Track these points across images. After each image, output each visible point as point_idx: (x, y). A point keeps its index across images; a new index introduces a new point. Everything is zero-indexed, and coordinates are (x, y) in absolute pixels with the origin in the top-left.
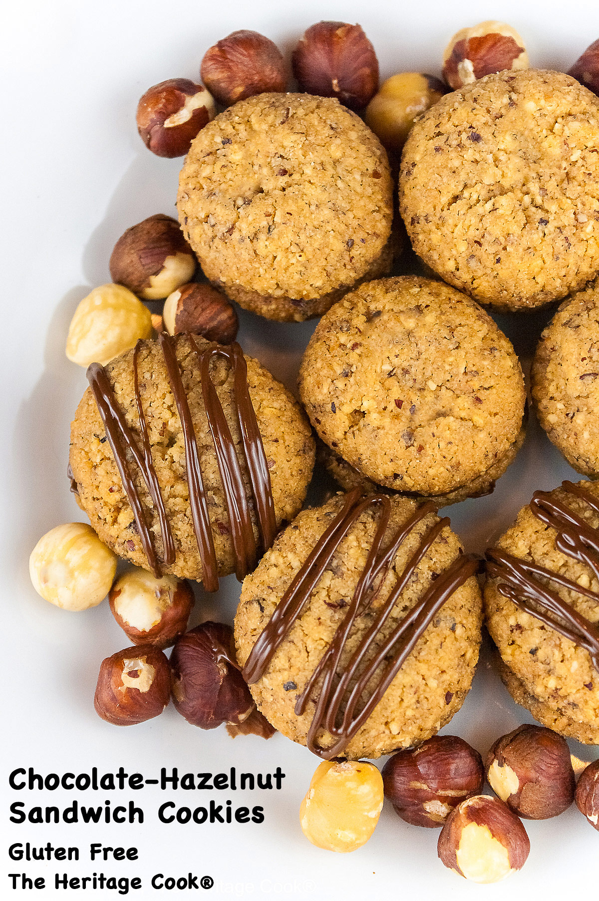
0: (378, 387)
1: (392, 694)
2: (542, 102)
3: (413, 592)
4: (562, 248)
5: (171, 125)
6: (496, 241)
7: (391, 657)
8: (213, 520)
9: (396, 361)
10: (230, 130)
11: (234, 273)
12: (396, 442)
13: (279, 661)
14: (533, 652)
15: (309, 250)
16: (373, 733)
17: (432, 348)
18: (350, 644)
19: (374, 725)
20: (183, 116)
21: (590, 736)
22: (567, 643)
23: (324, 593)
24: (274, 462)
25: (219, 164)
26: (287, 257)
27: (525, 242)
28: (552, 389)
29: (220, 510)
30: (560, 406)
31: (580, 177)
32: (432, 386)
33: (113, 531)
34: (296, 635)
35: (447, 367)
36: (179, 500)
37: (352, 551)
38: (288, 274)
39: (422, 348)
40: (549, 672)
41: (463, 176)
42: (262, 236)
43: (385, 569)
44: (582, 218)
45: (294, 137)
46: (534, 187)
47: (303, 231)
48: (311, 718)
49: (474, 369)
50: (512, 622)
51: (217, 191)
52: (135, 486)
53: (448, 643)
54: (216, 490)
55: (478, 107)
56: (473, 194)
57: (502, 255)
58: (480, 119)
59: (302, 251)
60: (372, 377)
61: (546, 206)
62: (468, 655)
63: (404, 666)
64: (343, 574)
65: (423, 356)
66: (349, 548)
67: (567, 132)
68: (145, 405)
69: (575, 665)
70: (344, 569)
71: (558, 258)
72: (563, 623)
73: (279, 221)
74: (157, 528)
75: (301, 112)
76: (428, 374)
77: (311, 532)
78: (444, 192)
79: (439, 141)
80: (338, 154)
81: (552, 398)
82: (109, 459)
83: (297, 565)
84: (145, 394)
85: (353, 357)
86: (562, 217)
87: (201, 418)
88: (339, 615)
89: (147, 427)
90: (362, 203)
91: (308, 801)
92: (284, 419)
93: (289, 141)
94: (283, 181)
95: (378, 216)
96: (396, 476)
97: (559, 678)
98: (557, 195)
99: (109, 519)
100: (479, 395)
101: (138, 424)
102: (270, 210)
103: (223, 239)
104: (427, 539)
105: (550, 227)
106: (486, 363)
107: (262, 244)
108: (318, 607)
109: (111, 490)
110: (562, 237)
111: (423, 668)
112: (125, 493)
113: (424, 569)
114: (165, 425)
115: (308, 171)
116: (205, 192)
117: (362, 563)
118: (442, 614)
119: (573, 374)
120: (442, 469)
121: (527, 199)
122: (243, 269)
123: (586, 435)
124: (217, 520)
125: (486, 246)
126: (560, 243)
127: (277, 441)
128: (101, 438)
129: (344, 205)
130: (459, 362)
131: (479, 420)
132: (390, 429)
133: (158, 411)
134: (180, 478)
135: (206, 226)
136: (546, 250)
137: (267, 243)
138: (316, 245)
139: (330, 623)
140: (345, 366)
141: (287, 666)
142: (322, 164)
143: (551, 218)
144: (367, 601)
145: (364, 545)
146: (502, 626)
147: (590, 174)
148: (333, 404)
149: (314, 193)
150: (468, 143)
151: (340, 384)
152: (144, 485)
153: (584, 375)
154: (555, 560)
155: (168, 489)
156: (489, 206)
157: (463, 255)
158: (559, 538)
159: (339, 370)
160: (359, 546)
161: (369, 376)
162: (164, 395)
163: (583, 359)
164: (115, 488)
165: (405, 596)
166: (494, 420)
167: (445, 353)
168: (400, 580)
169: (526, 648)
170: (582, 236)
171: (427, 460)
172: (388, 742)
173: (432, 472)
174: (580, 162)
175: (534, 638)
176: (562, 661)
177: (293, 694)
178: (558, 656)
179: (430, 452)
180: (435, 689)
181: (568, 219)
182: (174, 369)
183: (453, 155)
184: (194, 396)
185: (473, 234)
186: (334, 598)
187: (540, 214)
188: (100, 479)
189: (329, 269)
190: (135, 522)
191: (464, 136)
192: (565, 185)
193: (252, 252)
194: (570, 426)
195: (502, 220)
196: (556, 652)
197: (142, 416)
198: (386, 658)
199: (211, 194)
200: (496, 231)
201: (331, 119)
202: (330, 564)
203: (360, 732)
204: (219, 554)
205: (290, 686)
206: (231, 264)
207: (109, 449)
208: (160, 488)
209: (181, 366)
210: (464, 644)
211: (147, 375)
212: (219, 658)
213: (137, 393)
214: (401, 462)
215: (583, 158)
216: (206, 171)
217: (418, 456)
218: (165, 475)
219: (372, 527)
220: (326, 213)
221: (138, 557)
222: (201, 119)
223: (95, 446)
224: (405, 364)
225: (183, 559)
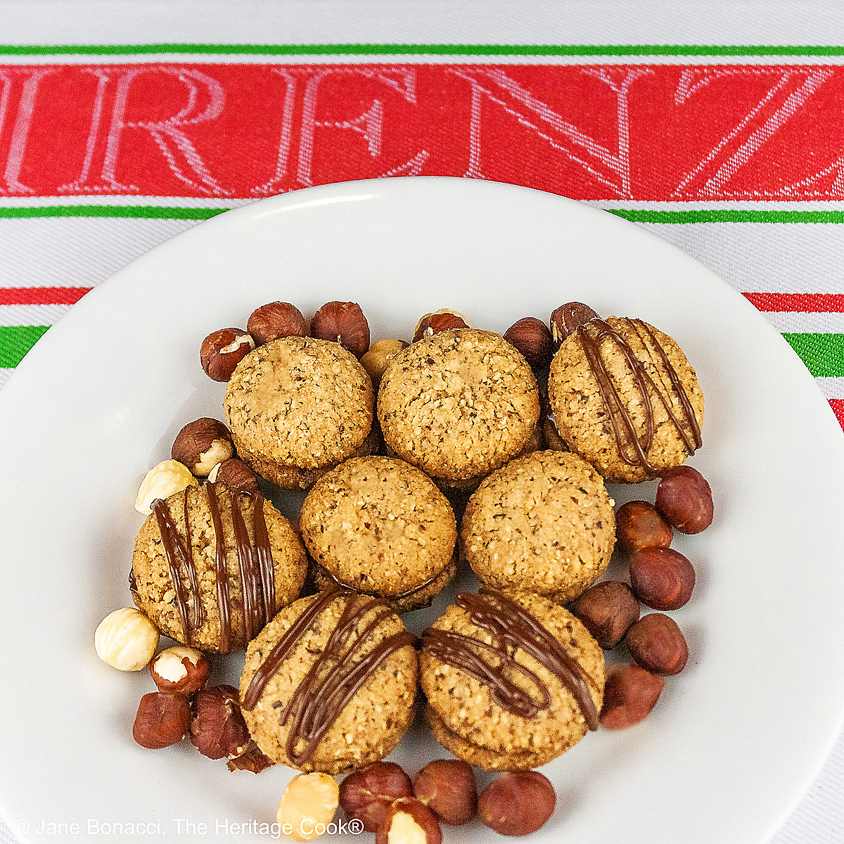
0: (354, 514)
1: (349, 712)
2: (477, 343)
3: (368, 646)
4: (485, 433)
5: (225, 352)
6: (441, 426)
7: (349, 686)
8: (231, 597)
9: (367, 499)
10: (265, 353)
11: (259, 446)
12: (364, 551)
13: (271, 687)
14: (451, 692)
15: (313, 429)
16: (334, 741)
17: (393, 492)
18: (322, 675)
19: (334, 735)
20: (234, 347)
21: (489, 761)
22: (475, 683)
23: (306, 645)
24: (278, 564)
25: (256, 373)
26: (297, 433)
27: (460, 428)
28: (474, 528)
29: (237, 591)
30: (479, 538)
31: (500, 390)
32: (391, 517)
33: (159, 607)
34: (283, 670)
35: (403, 505)
36: (208, 583)
37: (327, 619)
38: (297, 445)
39: (386, 493)
40: (461, 706)
41: (421, 385)
42: (282, 417)
43: (351, 630)
44: (499, 415)
45: (308, 358)
46: (468, 395)
47: (309, 415)
48: (289, 728)
49: (421, 508)
50: (437, 672)
51: (253, 389)
52: (179, 572)
53: (392, 682)
54: (236, 578)
55: (433, 344)
56: (426, 396)
57: (444, 436)
58: (435, 351)
59: (308, 429)
60: (350, 508)
61: (476, 407)
62: (406, 697)
63: (359, 692)
64: (320, 632)
65: (386, 498)
66: (326, 616)
67: (492, 362)
68: (190, 520)
69: (479, 698)
70: (321, 629)
71: (482, 440)
72: (473, 668)
73: (294, 408)
74: (191, 602)
75: (314, 345)
76: (389, 510)
77: (300, 607)
78: (408, 395)
79: (407, 365)
80: (338, 371)
81: (474, 534)
82: (161, 555)
83: (288, 627)
84: (191, 513)
85: (339, 497)
86: (486, 413)
87: (229, 530)
88: (315, 658)
89: (190, 534)
90: (352, 404)
91: (283, 796)
92: (287, 538)
93: (305, 360)
94: (298, 384)
95: (362, 415)
96: (363, 576)
97: (468, 709)
98: (484, 400)
99: (157, 598)
100: (423, 524)
101: (184, 532)
102: (288, 401)
103: (254, 421)
104: (380, 617)
105: (478, 419)
106: (429, 506)
107: (280, 424)
108: (301, 651)
109: (161, 576)
110: (486, 426)
111: (372, 697)
112: (171, 578)
113: (378, 634)
114: (203, 533)
115: (316, 378)
116: (244, 391)
117: (334, 626)
118: (388, 662)
119: (489, 515)
120: (395, 572)
121: (463, 403)
122: (267, 441)
123: (496, 557)
124: (234, 597)
125: (433, 430)
126: (484, 430)
127: (281, 550)
128: (157, 541)
129: (339, 402)
130: (411, 503)
131: (423, 542)
132: (361, 541)
133: (199, 524)
134: (210, 568)
135: (243, 412)
136: (473, 433)
137: (284, 422)
138: (318, 426)
139: (308, 662)
140: (332, 502)
141: (276, 689)
142: (326, 375)
143: (479, 413)
144: (336, 650)
145: (337, 615)
146: (430, 678)
147: (506, 388)
148: (322, 526)
149: (319, 392)
150: (424, 365)
151: (328, 514)
152: (185, 571)
153: (497, 515)
154: (471, 630)
155: (201, 574)
156: (437, 403)
157: (418, 437)
158: (473, 615)
159: (328, 506)
160: (333, 615)
161: (348, 508)
162: (205, 514)
163: (496, 505)
164: (164, 574)
165: (363, 649)
166: (433, 543)
167: (401, 497)
168: (360, 638)
169: (446, 690)
170: (499, 426)
171: (385, 564)
172: (344, 750)
173: (387, 574)
174: (500, 380)
175: (452, 681)
176: (471, 696)
177: (279, 709)
178: (468, 693)
179: (387, 559)
180: (380, 714)
181: (490, 415)
182: (213, 501)
183: (415, 372)
184: (226, 515)
185: (426, 422)
186: (313, 647)
187: (471, 410)
188: (153, 569)
189: (326, 444)
190: (175, 598)
191: (423, 361)
192: (488, 395)
193: (273, 428)
194: (486, 551)
195: (446, 413)
196: (466, 689)
197: (188, 526)
198: (345, 685)
199: (248, 391)
200: (441, 419)
201: (334, 352)
202: (311, 626)
203: (324, 739)
204: (233, 624)
205: (277, 705)
206: (258, 438)
207: (162, 549)
208: (196, 574)
209: (218, 499)
210: (403, 688)
211: (194, 502)
212: (227, 702)
213: (186, 511)
214: (366, 565)
215: (502, 378)
216: (247, 378)
217: (378, 561)
218: (200, 564)
219: (343, 605)
220: (327, 406)
221: (175, 626)
222: (245, 350)
223: (152, 546)
224: (374, 502)
225: (207, 626)
